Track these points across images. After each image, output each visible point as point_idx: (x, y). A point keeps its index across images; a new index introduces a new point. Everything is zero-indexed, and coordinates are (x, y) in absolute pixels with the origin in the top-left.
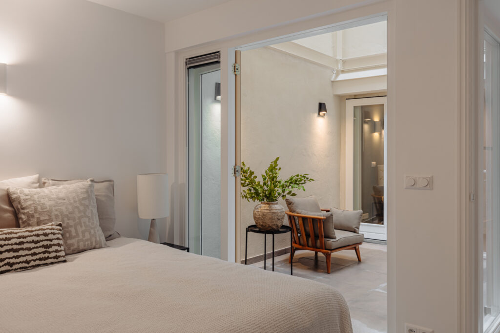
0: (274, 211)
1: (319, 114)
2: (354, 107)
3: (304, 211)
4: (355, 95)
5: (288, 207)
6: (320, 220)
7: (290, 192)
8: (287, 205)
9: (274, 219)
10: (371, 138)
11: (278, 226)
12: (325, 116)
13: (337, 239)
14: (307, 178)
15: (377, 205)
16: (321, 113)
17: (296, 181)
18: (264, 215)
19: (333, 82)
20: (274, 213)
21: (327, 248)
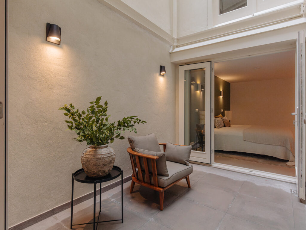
0: (99, 156)
1: (160, 74)
2: (185, 71)
3: (141, 150)
4: (185, 63)
5: (130, 144)
6: (153, 159)
7: (119, 135)
8: (130, 143)
9: (100, 165)
10: (195, 94)
11: (105, 172)
12: (165, 76)
13: (169, 176)
14: (140, 121)
15: (199, 136)
16: (162, 73)
17: (124, 124)
18: (88, 161)
19: (170, 53)
20: (99, 158)
21: (160, 185)
